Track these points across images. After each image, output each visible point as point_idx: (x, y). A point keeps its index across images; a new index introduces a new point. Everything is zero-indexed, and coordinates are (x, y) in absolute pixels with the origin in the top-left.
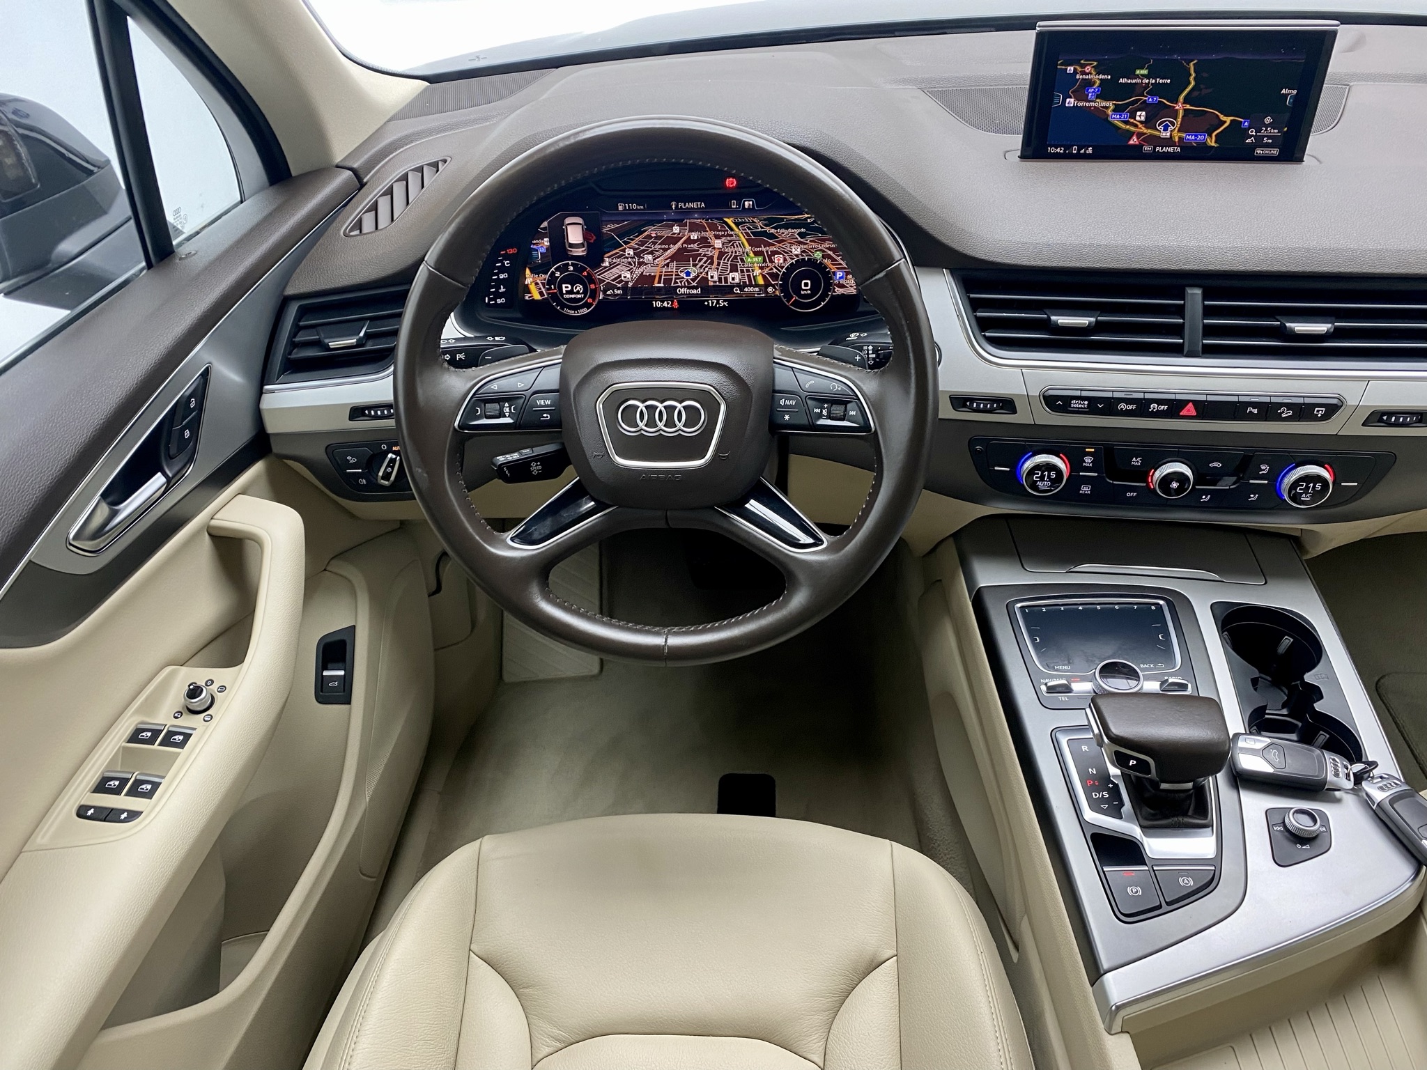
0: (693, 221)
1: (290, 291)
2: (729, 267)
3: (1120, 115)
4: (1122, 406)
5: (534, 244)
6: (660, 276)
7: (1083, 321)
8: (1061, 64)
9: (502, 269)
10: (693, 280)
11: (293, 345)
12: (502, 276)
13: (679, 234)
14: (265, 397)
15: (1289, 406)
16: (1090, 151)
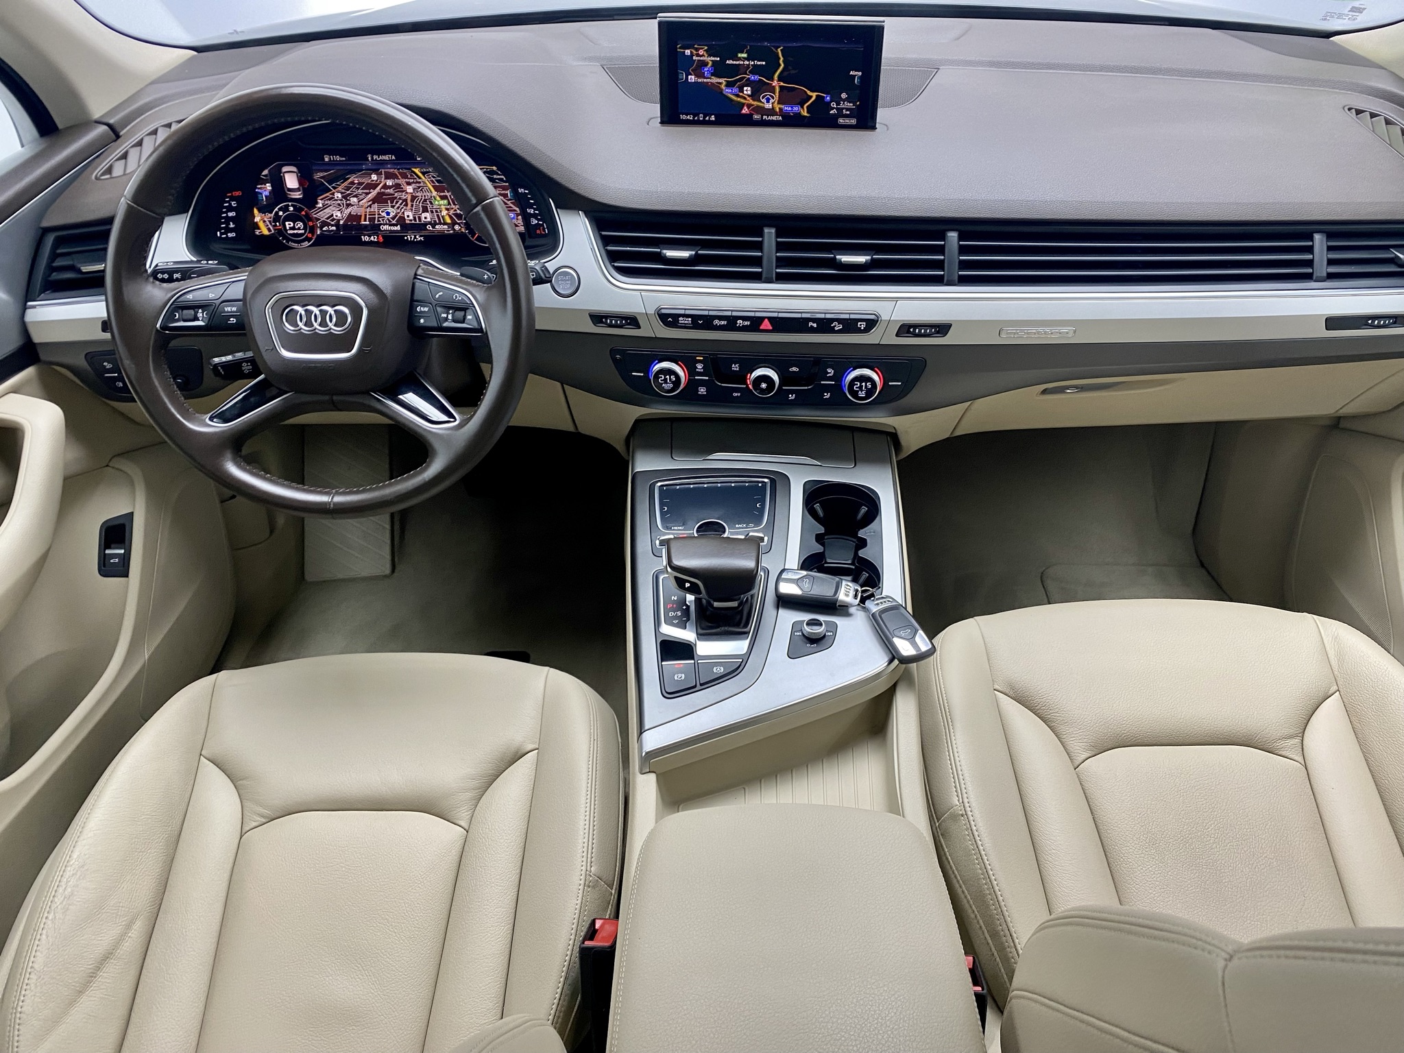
0: (386, 170)
1: (45, 224)
2: (421, 208)
3: (732, 90)
4: (716, 322)
5: (259, 188)
6: (366, 215)
7: (685, 254)
8: (680, 48)
9: (230, 209)
10: (393, 218)
11: (51, 269)
12: (230, 214)
13: (377, 181)
14: (29, 312)
15: (839, 321)
16: (713, 118)
